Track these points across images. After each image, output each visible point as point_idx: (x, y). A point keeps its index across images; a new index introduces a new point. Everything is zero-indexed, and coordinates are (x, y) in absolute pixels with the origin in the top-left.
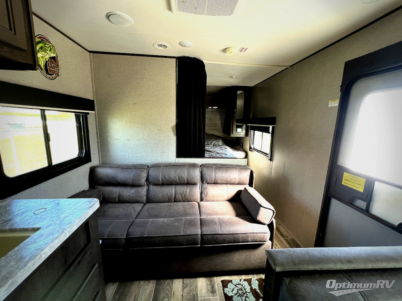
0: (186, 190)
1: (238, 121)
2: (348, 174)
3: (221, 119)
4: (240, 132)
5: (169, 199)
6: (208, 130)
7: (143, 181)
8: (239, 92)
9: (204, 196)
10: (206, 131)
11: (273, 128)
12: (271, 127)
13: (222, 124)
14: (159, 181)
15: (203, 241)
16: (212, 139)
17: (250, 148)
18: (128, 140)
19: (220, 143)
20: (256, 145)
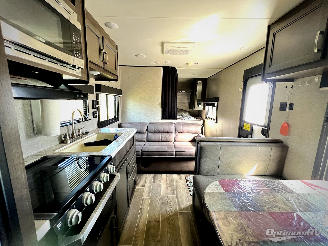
0: (167, 135)
1: (198, 100)
2: (246, 124)
3: (188, 99)
4: (200, 107)
5: (158, 140)
6: (179, 106)
7: (145, 131)
8: (198, 82)
9: (176, 139)
10: (178, 107)
11: (217, 103)
12: (216, 103)
13: (188, 102)
14: (153, 131)
15: (176, 155)
16: (182, 112)
17: (206, 117)
18: (137, 110)
19: (187, 115)
20: (210, 115)
